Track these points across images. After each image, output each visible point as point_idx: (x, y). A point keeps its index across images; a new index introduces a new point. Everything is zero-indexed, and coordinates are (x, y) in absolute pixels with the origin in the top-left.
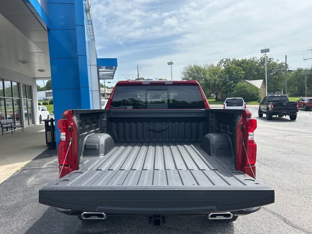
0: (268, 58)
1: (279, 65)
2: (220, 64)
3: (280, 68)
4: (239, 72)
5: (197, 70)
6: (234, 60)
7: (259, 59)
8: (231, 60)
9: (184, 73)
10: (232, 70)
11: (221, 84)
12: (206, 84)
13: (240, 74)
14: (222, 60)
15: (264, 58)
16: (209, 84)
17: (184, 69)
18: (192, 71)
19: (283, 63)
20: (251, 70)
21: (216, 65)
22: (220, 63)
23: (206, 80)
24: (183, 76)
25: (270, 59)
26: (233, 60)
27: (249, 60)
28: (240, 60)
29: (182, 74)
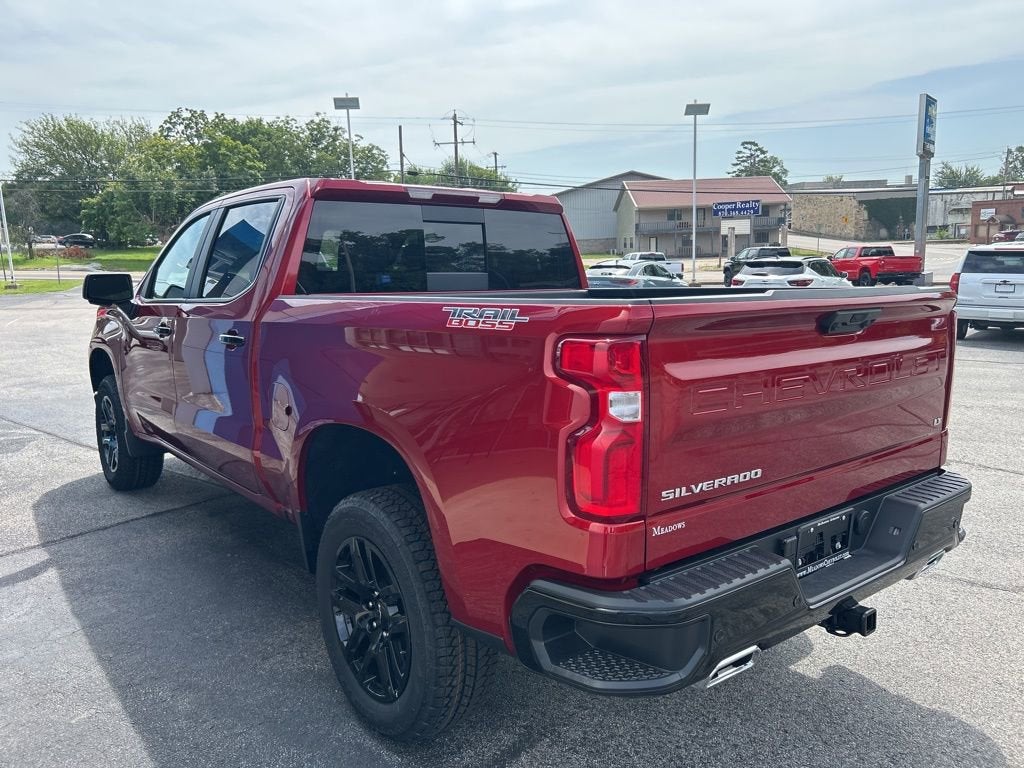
0: (332, 126)
1: (363, 151)
2: (168, 125)
3: (368, 163)
4: (249, 163)
5: (86, 139)
6: (220, 120)
7: (304, 127)
8: (211, 117)
9: (25, 147)
10: (224, 155)
11: (193, 200)
12: (135, 197)
13: (250, 168)
14: (177, 114)
15: (318, 125)
16: (146, 195)
17: (26, 128)
18: (60, 141)
19: (373, 147)
20: (279, 157)
21: (155, 129)
22: (170, 123)
23: (132, 182)
24: (23, 158)
25: (336, 129)
26: (217, 117)
27: (270, 125)
28: (242, 120)
29: (19, 149)
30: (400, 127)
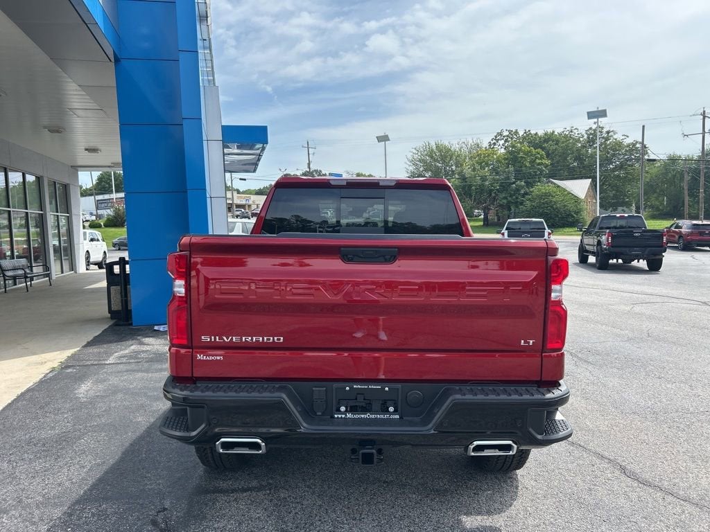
0: (605, 130)
1: (628, 146)
2: (494, 141)
3: (631, 154)
4: (538, 161)
5: (444, 154)
6: (527, 134)
7: (584, 133)
8: (521, 133)
9: (413, 162)
10: (521, 157)
11: (498, 187)
12: (463, 188)
13: (539, 164)
14: (500, 134)
15: (595, 130)
16: (470, 186)
17: (414, 151)
18: (432, 157)
19: (637, 142)
20: (564, 156)
21: (485, 144)
22: (495, 140)
23: (463, 178)
24: (412, 168)
25: (608, 132)
26: (525, 133)
27: (560, 135)
28: (541, 133)
29: (409, 164)
30: (644, 127)
